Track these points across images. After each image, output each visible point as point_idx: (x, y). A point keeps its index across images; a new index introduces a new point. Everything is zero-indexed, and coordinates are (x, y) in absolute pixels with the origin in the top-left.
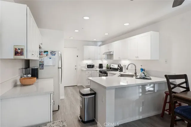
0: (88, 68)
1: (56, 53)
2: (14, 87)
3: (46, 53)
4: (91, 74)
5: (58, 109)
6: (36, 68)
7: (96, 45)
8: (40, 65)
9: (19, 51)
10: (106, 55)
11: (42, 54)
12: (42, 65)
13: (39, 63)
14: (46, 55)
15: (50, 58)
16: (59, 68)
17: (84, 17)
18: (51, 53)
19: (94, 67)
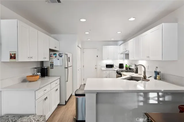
0: (106, 67)
1: (63, 55)
2: (22, 82)
3: (55, 55)
4: (109, 74)
5: (65, 104)
6: (45, 67)
7: (117, 45)
8: (51, 65)
9: (13, 55)
10: (124, 55)
11: (52, 57)
12: (52, 65)
13: (50, 64)
14: (55, 57)
15: (58, 59)
16: (65, 68)
17: (81, 19)
18: (59, 55)
19: (113, 67)
